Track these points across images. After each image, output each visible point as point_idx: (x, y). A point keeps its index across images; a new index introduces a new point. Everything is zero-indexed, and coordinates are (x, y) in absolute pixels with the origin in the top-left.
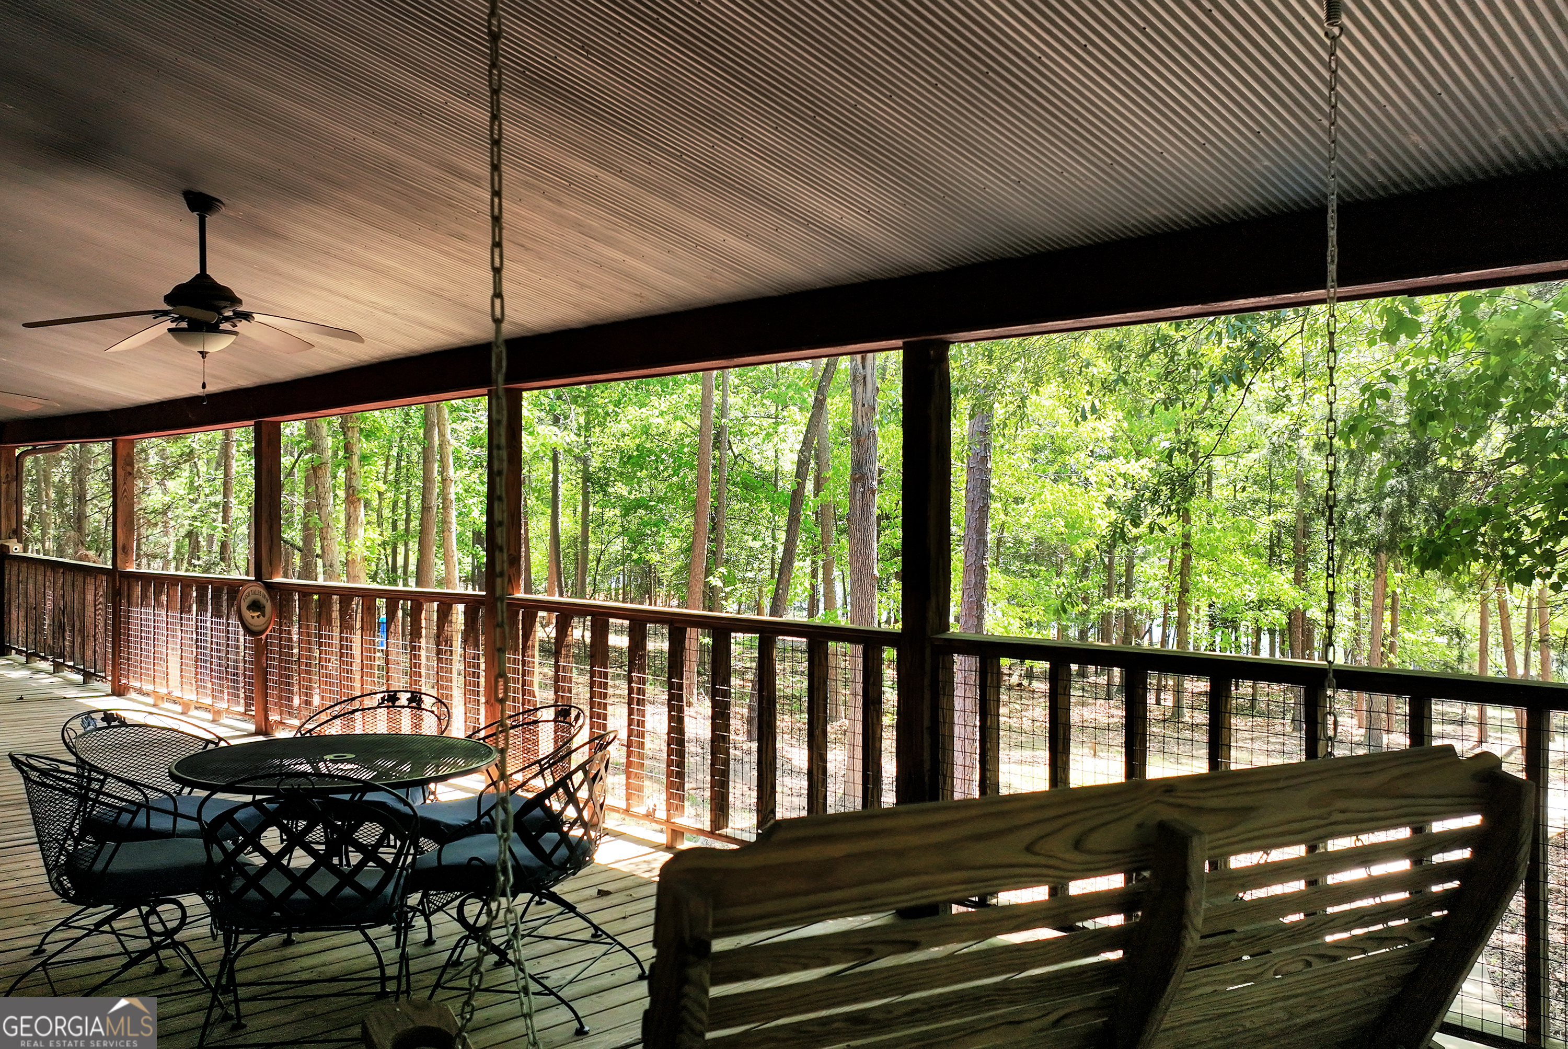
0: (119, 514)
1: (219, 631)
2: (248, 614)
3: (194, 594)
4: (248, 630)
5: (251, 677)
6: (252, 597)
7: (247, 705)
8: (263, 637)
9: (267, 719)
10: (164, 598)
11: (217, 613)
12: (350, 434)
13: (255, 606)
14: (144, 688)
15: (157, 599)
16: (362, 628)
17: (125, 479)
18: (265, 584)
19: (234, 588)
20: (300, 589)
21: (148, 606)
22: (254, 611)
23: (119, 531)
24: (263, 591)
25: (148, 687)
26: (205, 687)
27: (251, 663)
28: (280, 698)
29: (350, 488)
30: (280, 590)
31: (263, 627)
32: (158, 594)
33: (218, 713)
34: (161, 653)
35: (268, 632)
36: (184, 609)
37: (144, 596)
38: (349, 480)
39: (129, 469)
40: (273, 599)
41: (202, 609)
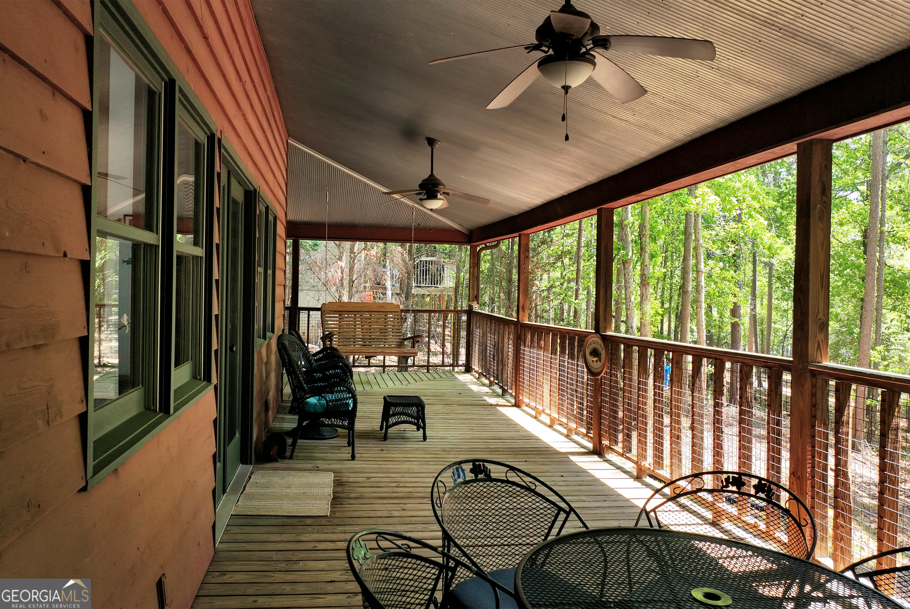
0: (521, 284)
1: (573, 369)
2: (590, 359)
3: (559, 341)
4: (590, 372)
5: (591, 408)
6: (593, 346)
7: (588, 429)
8: (599, 377)
9: (600, 442)
10: (542, 342)
11: (571, 357)
12: (644, 239)
13: (595, 353)
14: (531, 404)
15: (538, 343)
16: (671, 380)
17: (525, 261)
18: (601, 335)
19: (582, 337)
20: (625, 341)
21: (534, 347)
22: (594, 356)
23: (521, 295)
24: (600, 342)
25: (533, 404)
26: (563, 410)
27: (591, 397)
28: (610, 428)
29: (643, 276)
30: (611, 341)
31: (599, 370)
32: (539, 340)
33: (570, 430)
34: (540, 381)
35: (602, 374)
36: (554, 352)
37: (532, 341)
38: (642, 270)
39: (527, 253)
40: (606, 347)
41: (563, 352)
